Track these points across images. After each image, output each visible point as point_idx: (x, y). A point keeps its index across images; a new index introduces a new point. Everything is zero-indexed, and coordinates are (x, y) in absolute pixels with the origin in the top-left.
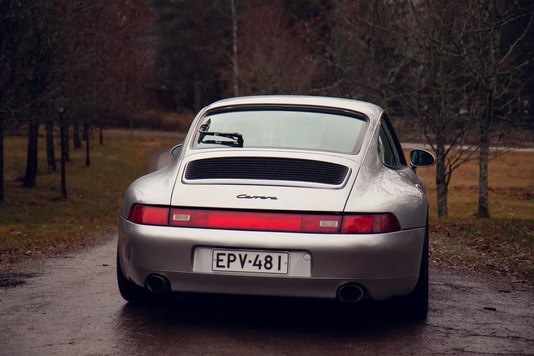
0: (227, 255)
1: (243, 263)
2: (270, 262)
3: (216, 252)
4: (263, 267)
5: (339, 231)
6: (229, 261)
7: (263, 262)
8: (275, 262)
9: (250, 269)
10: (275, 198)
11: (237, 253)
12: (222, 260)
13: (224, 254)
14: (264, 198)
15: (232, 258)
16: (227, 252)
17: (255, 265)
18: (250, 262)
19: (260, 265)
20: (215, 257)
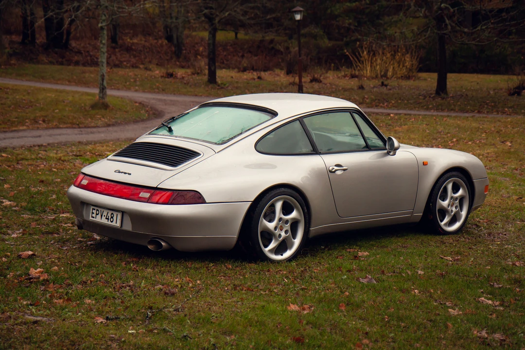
0: (95, 211)
1: (102, 216)
2: (112, 217)
3: (92, 207)
4: (109, 220)
5: (147, 201)
6: (97, 214)
7: (110, 218)
8: (115, 218)
9: (104, 221)
10: (130, 174)
11: (99, 209)
12: (93, 213)
13: (95, 209)
14: (125, 173)
15: (98, 212)
16: (96, 208)
17: (106, 218)
18: (104, 216)
19: (108, 219)
20: (91, 212)
